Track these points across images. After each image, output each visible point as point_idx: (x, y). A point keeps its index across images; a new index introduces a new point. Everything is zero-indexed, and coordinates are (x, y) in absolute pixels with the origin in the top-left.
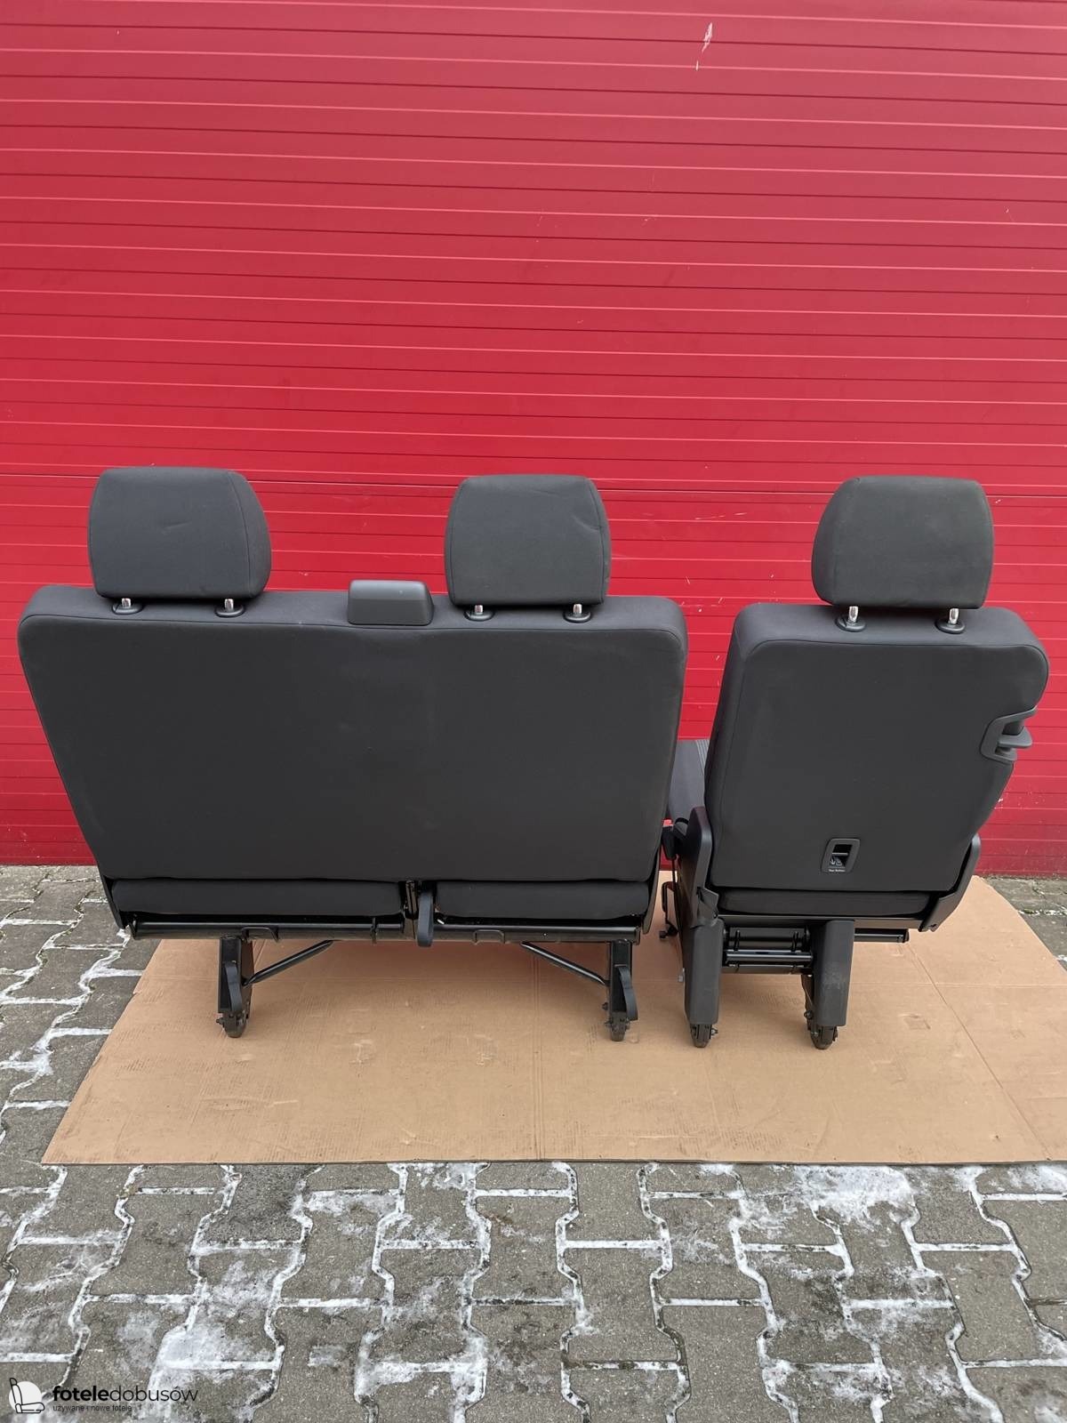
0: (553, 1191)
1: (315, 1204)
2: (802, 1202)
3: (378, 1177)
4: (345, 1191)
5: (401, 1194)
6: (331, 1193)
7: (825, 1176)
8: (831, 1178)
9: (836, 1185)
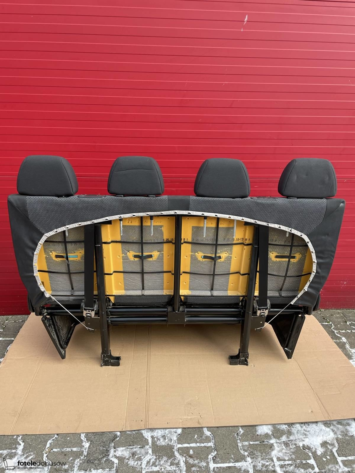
0: (206, 444)
1: (119, 453)
2: (297, 443)
3: (141, 441)
4: (129, 447)
5: (150, 447)
6: (124, 448)
9: (307, 435)
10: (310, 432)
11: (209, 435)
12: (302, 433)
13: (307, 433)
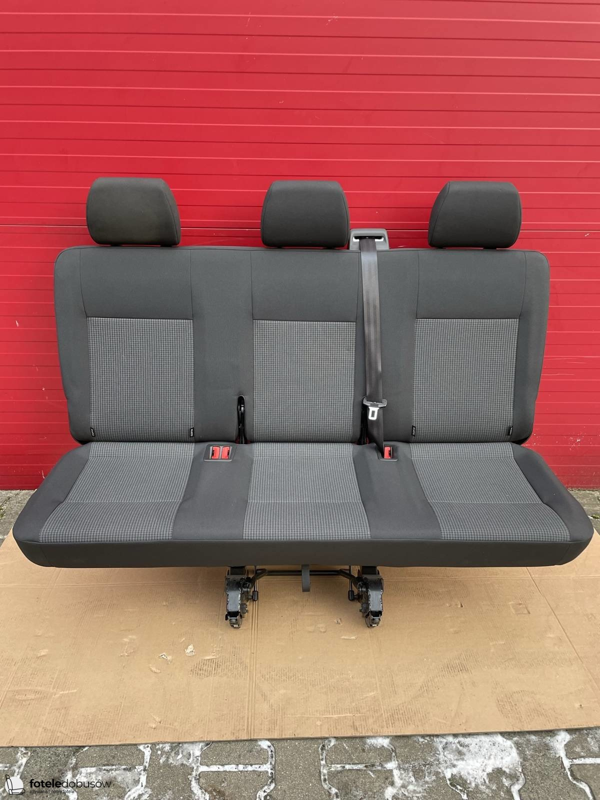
10: (471, 748)
11: (266, 747)
12: (455, 747)
13: (464, 750)
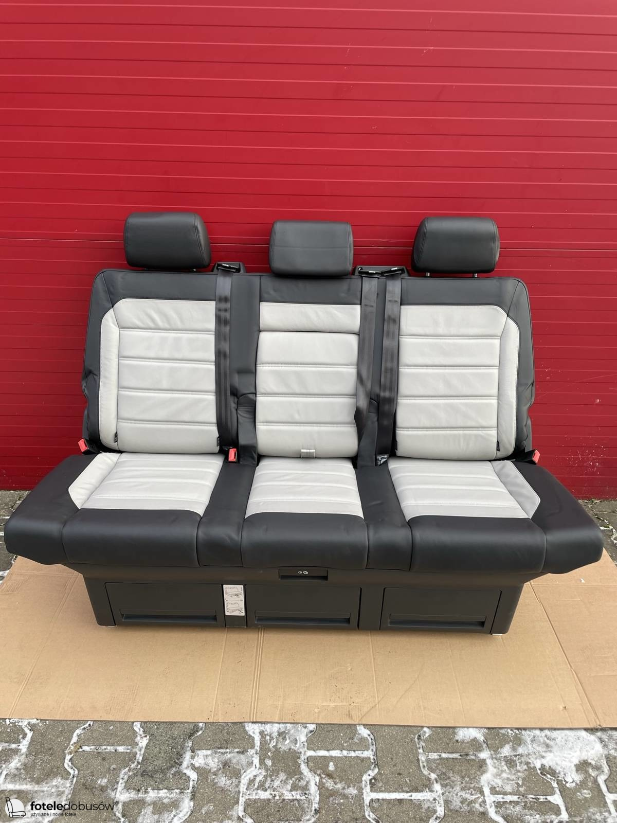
0: (359, 752)
1: (199, 761)
3: (240, 739)
4: (219, 751)
5: (257, 753)
6: (209, 752)
7: (544, 740)
8: (548, 741)
10: (558, 741)
11: (367, 736)
